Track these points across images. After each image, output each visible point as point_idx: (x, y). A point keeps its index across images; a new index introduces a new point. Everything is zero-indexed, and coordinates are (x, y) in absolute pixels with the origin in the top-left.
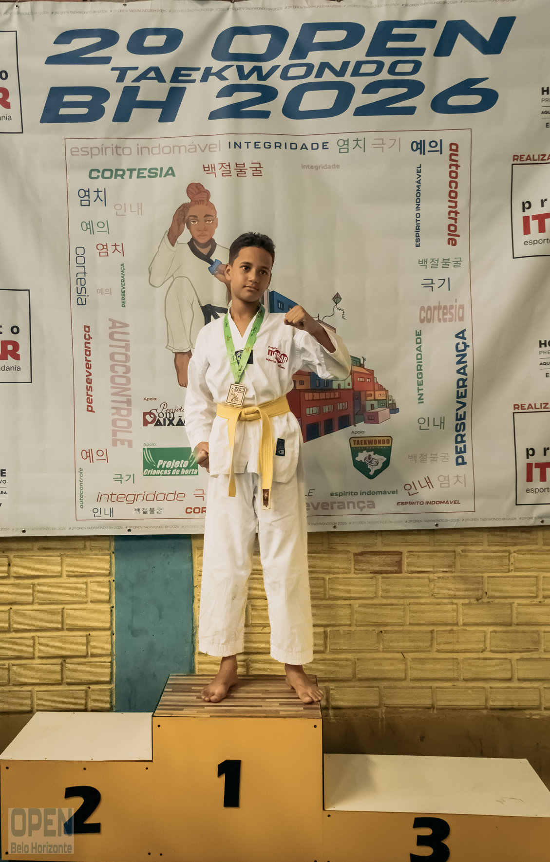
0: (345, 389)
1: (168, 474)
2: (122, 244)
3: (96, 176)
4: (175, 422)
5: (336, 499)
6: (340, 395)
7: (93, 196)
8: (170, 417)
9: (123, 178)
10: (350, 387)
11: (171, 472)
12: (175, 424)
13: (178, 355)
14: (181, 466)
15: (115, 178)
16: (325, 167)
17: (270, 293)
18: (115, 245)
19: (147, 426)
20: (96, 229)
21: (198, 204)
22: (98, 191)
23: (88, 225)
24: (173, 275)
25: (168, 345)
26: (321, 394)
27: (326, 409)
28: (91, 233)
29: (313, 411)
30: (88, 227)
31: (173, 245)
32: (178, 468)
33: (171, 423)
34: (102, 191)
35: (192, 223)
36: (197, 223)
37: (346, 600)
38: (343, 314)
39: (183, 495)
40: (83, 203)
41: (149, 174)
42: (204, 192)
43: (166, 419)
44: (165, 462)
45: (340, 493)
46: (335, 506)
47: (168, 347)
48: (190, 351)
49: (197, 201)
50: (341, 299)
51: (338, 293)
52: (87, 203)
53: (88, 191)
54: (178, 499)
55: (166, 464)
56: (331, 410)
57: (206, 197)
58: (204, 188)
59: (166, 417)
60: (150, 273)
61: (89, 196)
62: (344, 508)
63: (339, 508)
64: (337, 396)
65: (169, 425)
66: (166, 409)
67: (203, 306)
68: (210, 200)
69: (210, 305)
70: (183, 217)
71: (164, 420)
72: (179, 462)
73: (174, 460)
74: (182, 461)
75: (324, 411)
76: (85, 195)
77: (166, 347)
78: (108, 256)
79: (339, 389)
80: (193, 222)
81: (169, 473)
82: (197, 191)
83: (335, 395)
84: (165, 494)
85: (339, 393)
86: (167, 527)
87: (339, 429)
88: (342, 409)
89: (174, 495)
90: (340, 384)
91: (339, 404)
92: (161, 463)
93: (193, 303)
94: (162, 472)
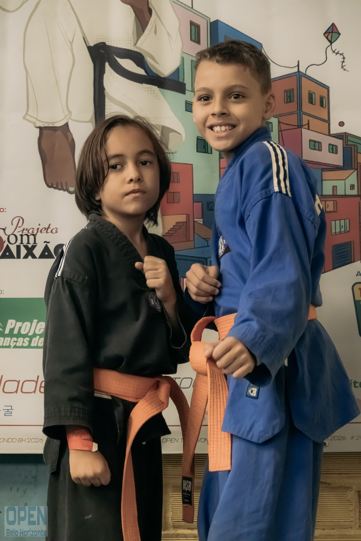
0: (345, 196)
1: (24, 345)
4: (37, 252)
6: (336, 205)
8: (28, 243)
10: (355, 192)
11: (30, 342)
12: (38, 256)
13: (45, 132)
17: (211, 23)
25: (27, 114)
32: (42, 336)
33: (30, 253)
38: (343, 62)
43: (22, 245)
44: (19, 324)
47: (28, 117)
48: (67, 123)
50: (339, 34)
51: (333, 24)
55: (20, 328)
59: (22, 243)
64: (330, 208)
65: (26, 257)
66: (22, 229)
67: (92, 44)
69: (104, 43)
71: (18, 248)
73: (35, 321)
77: (24, 118)
79: (334, 196)
81: (27, 344)
83: (327, 206)
84: (19, 382)
85: (335, 202)
86: (20, 440)
87: (334, 268)
88: (340, 232)
89: (35, 383)
90: (336, 186)
91: (333, 222)
92: (11, 325)
93: (73, 40)
94: (14, 342)
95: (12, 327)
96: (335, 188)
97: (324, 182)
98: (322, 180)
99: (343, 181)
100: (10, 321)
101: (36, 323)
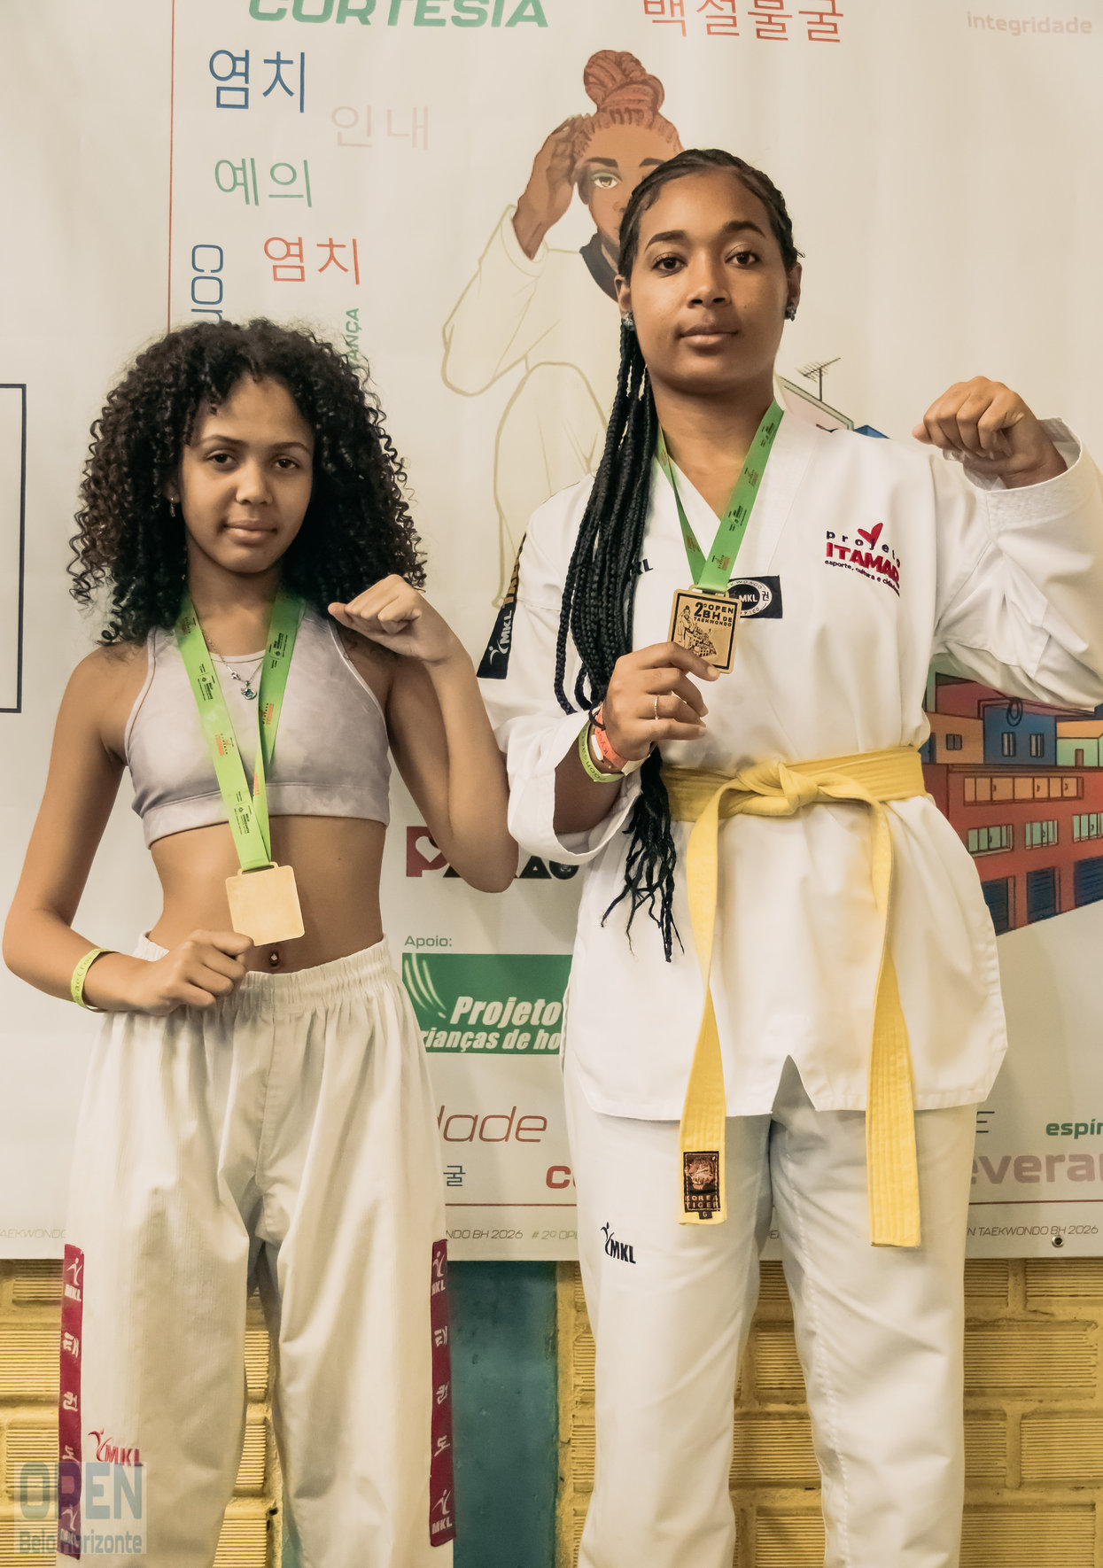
0: (1098, 768)
1: (489, 1046)
2: (354, 241)
3: (275, 11)
5: (1069, 1145)
6: (1081, 785)
7: (261, 75)
9: (365, 21)
11: (501, 1041)
14: (535, 1022)
15: (341, 19)
16: (1044, 27)
18: (331, 245)
19: (421, 876)
20: (266, 186)
21: (622, 122)
22: (278, 62)
23: (240, 174)
24: (525, 357)
25: (499, 596)
26: (1018, 781)
27: (1034, 834)
28: (247, 202)
29: (990, 841)
30: (240, 179)
31: (530, 253)
32: (527, 1028)
34: (291, 62)
35: (598, 183)
36: (614, 183)
37: (1077, 1488)
39: (540, 1124)
40: (226, 97)
41: (457, 13)
42: (644, 82)
44: (480, 1006)
45: (1077, 1126)
46: (1061, 1169)
47: (501, 602)
49: (618, 112)
52: (238, 98)
53: (246, 59)
54: (523, 1134)
55: (482, 1014)
56: (1052, 838)
57: (648, 99)
58: (643, 70)
60: (447, 344)
61: (246, 74)
62: (1090, 1177)
63: (1072, 1174)
64: (1071, 791)
68: (663, 110)
70: (567, 163)
72: (526, 1006)
73: (512, 999)
74: (540, 1003)
75: (1028, 842)
76: (234, 73)
77: (494, 603)
78: (302, 279)
79: (1078, 768)
80: (603, 179)
81: (493, 1044)
82: (619, 77)
83: (1064, 787)
84: (475, 1119)
85: (1080, 780)
86: (479, 1234)
87: (1077, 906)
88: (1089, 836)
89: (508, 1121)
90: (1083, 750)
91: (1076, 819)
92: (464, 1006)
93: (591, 455)
94: (469, 1040)
95: (466, 1010)
96: (1080, 753)
97: (1059, 741)
98: (1056, 738)
99: (1096, 740)
100: (461, 1000)
101: (514, 1004)
